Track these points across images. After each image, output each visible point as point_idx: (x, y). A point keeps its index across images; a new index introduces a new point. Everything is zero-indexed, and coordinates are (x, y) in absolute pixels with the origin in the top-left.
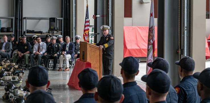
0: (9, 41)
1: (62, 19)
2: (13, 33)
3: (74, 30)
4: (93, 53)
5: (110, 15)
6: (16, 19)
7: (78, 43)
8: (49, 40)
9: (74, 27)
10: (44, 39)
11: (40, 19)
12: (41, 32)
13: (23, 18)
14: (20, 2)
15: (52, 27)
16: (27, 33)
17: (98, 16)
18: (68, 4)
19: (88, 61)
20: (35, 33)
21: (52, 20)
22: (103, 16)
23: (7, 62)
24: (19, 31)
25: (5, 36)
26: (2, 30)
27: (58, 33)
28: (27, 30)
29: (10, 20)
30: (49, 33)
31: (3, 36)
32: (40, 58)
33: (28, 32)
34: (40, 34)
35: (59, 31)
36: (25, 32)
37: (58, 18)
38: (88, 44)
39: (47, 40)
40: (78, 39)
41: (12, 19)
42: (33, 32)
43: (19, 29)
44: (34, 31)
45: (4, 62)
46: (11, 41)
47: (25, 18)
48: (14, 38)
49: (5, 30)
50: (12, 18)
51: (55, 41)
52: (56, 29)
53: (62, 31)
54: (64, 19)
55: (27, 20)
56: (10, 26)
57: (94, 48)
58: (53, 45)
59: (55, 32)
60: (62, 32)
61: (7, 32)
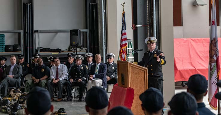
0: (17, 63)
1: (87, 31)
2: (21, 53)
3: (104, 45)
4: (136, 76)
5: (155, 25)
6: (25, 33)
7: (111, 64)
8: (72, 60)
9: (104, 41)
10: (64, 60)
11: (57, 32)
12: (59, 50)
13: (34, 31)
14: (30, 10)
15: (74, 43)
16: (40, 51)
17: (138, 26)
18: (94, 10)
19: (129, 86)
20: (51, 51)
21: (74, 33)
22: (145, 26)
23: (18, 92)
24: (30, 49)
25: (13, 57)
26: (7, 48)
27: (82, 50)
28: (40, 48)
29: (17, 35)
30: (70, 51)
31: (11, 56)
32: (62, 85)
33: (42, 50)
34: (57, 53)
35: (84, 48)
36: (37, 51)
37: (82, 30)
38: (129, 64)
39: (69, 61)
40: (111, 58)
41: (19, 34)
42: (48, 50)
43: (30, 47)
44: (49, 48)
45: (14, 92)
46: (20, 63)
47: (37, 31)
48: (23, 59)
49: (11, 48)
50: (20, 31)
51: (80, 62)
52: (79, 45)
53: (87, 47)
54: (90, 31)
55: (41, 34)
56: (17, 43)
57: (137, 68)
58: (78, 67)
59: (78, 49)
60: (87, 49)
61: (13, 51)
